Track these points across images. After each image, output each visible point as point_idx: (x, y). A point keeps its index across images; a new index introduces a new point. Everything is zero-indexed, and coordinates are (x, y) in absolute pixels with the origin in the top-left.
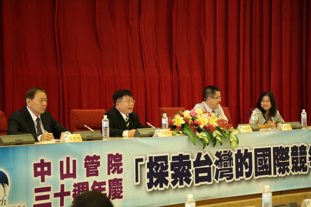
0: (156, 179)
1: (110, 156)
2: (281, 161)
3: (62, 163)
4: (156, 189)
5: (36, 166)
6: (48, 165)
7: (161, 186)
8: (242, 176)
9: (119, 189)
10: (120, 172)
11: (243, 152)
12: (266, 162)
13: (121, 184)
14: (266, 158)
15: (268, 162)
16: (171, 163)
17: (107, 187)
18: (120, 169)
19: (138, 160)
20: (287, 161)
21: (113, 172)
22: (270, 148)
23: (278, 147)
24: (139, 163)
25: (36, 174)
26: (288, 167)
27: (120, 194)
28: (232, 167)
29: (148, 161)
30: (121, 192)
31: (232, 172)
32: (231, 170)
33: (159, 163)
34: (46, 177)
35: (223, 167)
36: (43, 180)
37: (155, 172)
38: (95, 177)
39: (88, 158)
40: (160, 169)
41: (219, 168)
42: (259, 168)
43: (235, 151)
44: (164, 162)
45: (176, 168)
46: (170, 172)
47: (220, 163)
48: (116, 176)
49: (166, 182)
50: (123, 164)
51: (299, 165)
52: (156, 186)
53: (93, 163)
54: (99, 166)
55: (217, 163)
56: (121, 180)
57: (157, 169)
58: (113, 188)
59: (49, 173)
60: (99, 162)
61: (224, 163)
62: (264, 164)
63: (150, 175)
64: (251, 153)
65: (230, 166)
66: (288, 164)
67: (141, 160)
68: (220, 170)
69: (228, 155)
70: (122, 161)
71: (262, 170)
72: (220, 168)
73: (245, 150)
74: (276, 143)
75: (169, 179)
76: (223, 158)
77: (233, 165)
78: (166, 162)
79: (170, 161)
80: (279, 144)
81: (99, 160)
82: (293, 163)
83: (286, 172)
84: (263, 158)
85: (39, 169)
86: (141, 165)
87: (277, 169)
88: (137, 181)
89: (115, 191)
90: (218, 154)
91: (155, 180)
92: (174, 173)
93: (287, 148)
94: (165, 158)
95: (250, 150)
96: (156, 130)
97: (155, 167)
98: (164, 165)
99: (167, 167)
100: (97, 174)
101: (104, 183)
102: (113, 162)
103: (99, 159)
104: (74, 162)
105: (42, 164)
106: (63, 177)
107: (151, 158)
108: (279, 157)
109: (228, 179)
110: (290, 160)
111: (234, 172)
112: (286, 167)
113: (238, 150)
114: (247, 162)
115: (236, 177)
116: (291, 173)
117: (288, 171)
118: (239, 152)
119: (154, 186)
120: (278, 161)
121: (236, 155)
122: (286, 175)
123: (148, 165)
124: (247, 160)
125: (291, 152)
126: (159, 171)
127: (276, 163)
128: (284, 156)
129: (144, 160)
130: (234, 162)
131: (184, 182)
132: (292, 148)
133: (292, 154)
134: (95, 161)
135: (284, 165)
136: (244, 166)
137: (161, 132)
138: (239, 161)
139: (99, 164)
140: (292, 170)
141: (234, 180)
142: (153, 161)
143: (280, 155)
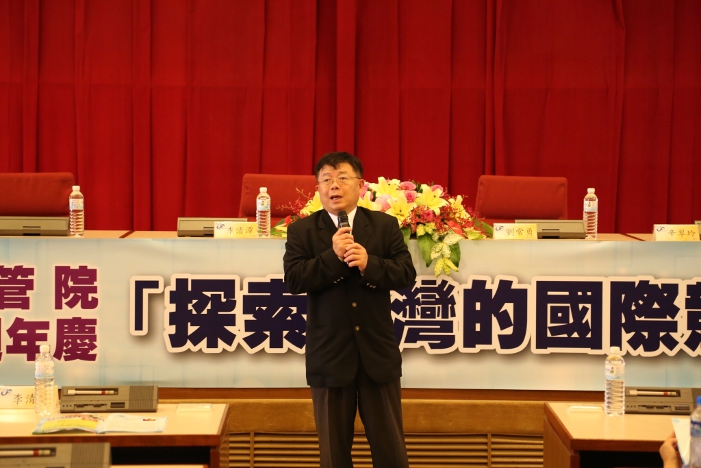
0: (196, 328)
1: (60, 271)
2: (643, 319)
4: (195, 349)
7: (211, 344)
8: (490, 342)
9: (87, 341)
10: (91, 304)
11: (493, 287)
12: (579, 315)
13: (93, 330)
14: (581, 306)
15: (588, 317)
16: (245, 297)
17: (52, 333)
18: (90, 299)
19: (140, 286)
20: (669, 319)
21: (71, 304)
22: (600, 284)
23: (634, 282)
24: (146, 292)
26: (672, 334)
27: (88, 350)
28: (450, 319)
29: (173, 287)
30: (93, 347)
31: (452, 332)
32: (448, 326)
33: (208, 294)
35: (418, 318)
37: (194, 312)
38: (19, 310)
40: (209, 307)
41: (403, 320)
42: (550, 328)
43: (466, 283)
44: (222, 293)
45: (260, 309)
46: (241, 317)
47: (408, 307)
48: (78, 312)
49: (229, 338)
50: (99, 290)
52: (195, 344)
53: (14, 281)
54: (32, 288)
56: (94, 322)
57: (199, 307)
58: (68, 337)
60: (32, 281)
61: (424, 309)
62: (571, 321)
63: (173, 319)
64: (524, 292)
65: (446, 315)
66: (673, 327)
67: (154, 284)
68: (408, 323)
69: (439, 290)
70: (96, 284)
71: (565, 336)
72: (407, 318)
73: (502, 282)
74: (623, 270)
75: (239, 331)
76: (419, 295)
77: (453, 315)
78: (230, 294)
79: (239, 295)
80: (636, 276)
81: (30, 277)
82: (692, 326)
83: (662, 348)
84: (569, 305)
86: (150, 296)
88: (139, 326)
89: (74, 343)
91: (192, 329)
92: (254, 319)
93: (672, 289)
94: (228, 286)
95: (519, 283)
96: (216, 222)
97: (194, 301)
98: (223, 299)
99: (231, 305)
100: (25, 304)
101: (45, 325)
102: (70, 284)
103: (33, 274)
107: (181, 283)
108: (633, 308)
109: (433, 346)
110: (682, 318)
111: (458, 332)
112: (662, 334)
113: (475, 282)
114: (506, 311)
115: (466, 345)
116: (681, 351)
117: (671, 344)
118: (479, 285)
119: (189, 341)
120: (630, 316)
121: (466, 291)
122: (663, 353)
123: (174, 297)
124: (509, 307)
125: (686, 299)
126: (205, 312)
127: (623, 321)
128: (656, 306)
129: (161, 285)
130: (459, 307)
131: (285, 342)
132: (689, 287)
133: (689, 304)
134: (19, 277)
135: (654, 328)
136: (495, 321)
137: (226, 228)
138: (478, 306)
139: (30, 285)
140: (687, 343)
141: (457, 349)
142: (190, 289)
143: (641, 302)
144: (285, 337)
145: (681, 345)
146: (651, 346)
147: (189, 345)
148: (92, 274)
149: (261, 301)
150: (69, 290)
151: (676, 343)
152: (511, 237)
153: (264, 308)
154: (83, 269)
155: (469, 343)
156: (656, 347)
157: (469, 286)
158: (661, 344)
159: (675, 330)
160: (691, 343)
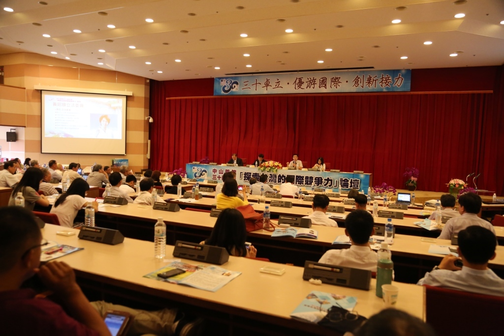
0: (247, 178)
3: (219, 170)
5: (213, 170)
23: (299, 176)
25: (213, 172)
29: (244, 173)
43: (278, 175)
51: (309, 183)
55: (270, 177)
61: (273, 178)
63: (244, 177)
67: (242, 173)
69: (275, 175)
72: (271, 179)
73: (283, 175)
74: (297, 174)
76: (273, 176)
79: (252, 175)
82: (306, 181)
87: (297, 183)
88: (240, 177)
90: (270, 175)
93: (303, 177)
94: (250, 173)
97: (247, 175)
104: (223, 170)
106: (219, 173)
109: (274, 182)
110: (304, 181)
111: (277, 181)
117: (303, 184)
118: (280, 175)
119: (246, 180)
120: (298, 180)
124: (283, 178)
128: (301, 179)
130: (277, 178)
132: (305, 177)
133: (305, 179)
135: (301, 182)
136: (281, 180)
137: (251, 166)
142: (246, 173)
143: (299, 178)
146: (300, 184)
152: (284, 169)
155: (278, 182)
160: (305, 184)
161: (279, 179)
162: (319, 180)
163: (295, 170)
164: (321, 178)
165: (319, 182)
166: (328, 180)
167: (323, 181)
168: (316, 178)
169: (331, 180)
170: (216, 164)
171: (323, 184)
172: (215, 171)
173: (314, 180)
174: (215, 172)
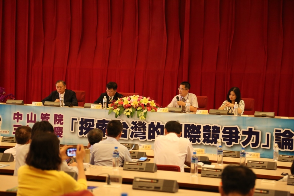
0: (85, 131)
1: (56, 115)
2: (192, 134)
3: (28, 115)
4: (85, 136)
5: (15, 114)
6: (21, 115)
9: (61, 133)
10: (62, 124)
11: (156, 124)
13: (62, 130)
16: (97, 124)
18: (62, 122)
19: (73, 119)
20: (198, 134)
21: (58, 123)
23: (190, 125)
24: (74, 121)
25: (15, 118)
26: (199, 139)
27: (61, 135)
28: (145, 132)
29: (80, 120)
30: (62, 134)
32: (144, 134)
33: (88, 122)
34: (19, 120)
35: (137, 131)
36: (18, 121)
37: (85, 127)
39: (42, 114)
41: (134, 131)
43: (149, 123)
44: (91, 122)
47: (135, 128)
48: (59, 125)
50: (64, 120)
51: (211, 139)
52: (85, 135)
53: (45, 117)
55: (132, 128)
56: (62, 128)
57: (86, 126)
58: (57, 131)
59: (21, 119)
60: (49, 117)
61: (139, 129)
63: (80, 128)
65: (144, 131)
66: (199, 137)
67: (76, 119)
68: (135, 132)
69: (142, 124)
70: (63, 119)
72: (135, 131)
73: (158, 123)
74: (187, 121)
76: (138, 125)
77: (146, 131)
78: (93, 123)
79: (95, 123)
80: (190, 123)
81: (49, 116)
82: (204, 136)
83: (197, 142)
85: (16, 116)
86: (75, 122)
88: (72, 130)
89: (58, 133)
90: (133, 123)
91: (84, 131)
93: (199, 127)
94: (93, 121)
95: (162, 123)
96: (92, 105)
97: (85, 124)
98: (92, 124)
99: (93, 125)
102: (58, 118)
103: (49, 115)
104: (35, 115)
105: (18, 114)
106: (28, 121)
107: (82, 119)
108: (190, 131)
109: (141, 139)
110: (202, 134)
111: (147, 135)
112: (197, 138)
113: (151, 123)
114: (158, 131)
115: (149, 139)
116: (201, 143)
117: (199, 141)
118: (152, 123)
119: (83, 134)
120: (189, 133)
121: (149, 125)
122: (197, 144)
123: (81, 123)
124: (159, 130)
125: (203, 130)
126: (87, 127)
127: (187, 134)
128: (195, 131)
129: (77, 119)
130: (147, 129)
131: (106, 135)
132: (204, 126)
133: (204, 131)
134: (47, 116)
135: (195, 137)
136: (156, 133)
137: (94, 106)
138: (152, 129)
139: (49, 118)
140: (203, 141)
141: (146, 140)
142: (84, 121)
143: (192, 130)
144: (106, 134)
145: (201, 142)
147: (83, 135)
148: (62, 116)
149: (100, 125)
150: (57, 120)
151: (200, 141)
152: (161, 111)
153: (101, 127)
154: (60, 115)
155: (149, 138)
156: (195, 142)
157: (150, 124)
158: (197, 141)
159: (200, 138)
160: (204, 141)
161: (150, 132)
162: (231, 133)
163: (183, 114)
164: (236, 129)
165: (231, 137)
166: (250, 133)
167: (240, 134)
168: (225, 129)
169: (257, 134)
170: (20, 102)
171: (240, 142)
172: (18, 116)
173: (221, 134)
174: (18, 119)
